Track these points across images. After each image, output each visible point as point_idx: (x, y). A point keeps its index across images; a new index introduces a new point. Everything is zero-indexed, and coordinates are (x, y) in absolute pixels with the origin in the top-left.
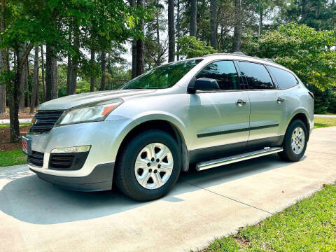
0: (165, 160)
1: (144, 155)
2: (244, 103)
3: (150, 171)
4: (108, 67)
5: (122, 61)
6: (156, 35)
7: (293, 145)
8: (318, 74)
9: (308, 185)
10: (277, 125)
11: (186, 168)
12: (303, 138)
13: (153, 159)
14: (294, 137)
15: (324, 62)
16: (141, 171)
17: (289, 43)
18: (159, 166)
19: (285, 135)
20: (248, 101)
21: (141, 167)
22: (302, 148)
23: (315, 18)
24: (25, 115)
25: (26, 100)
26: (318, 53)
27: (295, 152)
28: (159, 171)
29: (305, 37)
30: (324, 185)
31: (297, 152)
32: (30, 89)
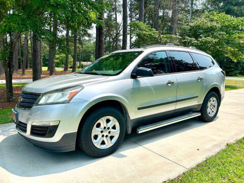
0: (114, 128)
1: (99, 125)
2: (172, 83)
3: (103, 136)
4: (79, 40)
5: (89, 35)
6: (114, 16)
7: (209, 110)
8: (232, 49)
9: (216, 143)
10: (197, 97)
11: (130, 131)
12: (216, 105)
13: (105, 128)
14: (209, 104)
15: (237, 41)
16: (96, 137)
17: (211, 27)
18: (109, 132)
19: (203, 104)
20: (176, 82)
21: (96, 134)
22: (215, 112)
23: (232, 5)
24: (18, 76)
25: (19, 64)
26: (233, 34)
27: (209, 115)
28: (109, 135)
29: (224, 22)
30: (227, 144)
31: (211, 115)
32: (22, 55)
